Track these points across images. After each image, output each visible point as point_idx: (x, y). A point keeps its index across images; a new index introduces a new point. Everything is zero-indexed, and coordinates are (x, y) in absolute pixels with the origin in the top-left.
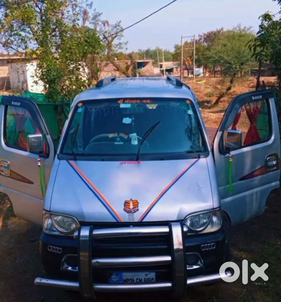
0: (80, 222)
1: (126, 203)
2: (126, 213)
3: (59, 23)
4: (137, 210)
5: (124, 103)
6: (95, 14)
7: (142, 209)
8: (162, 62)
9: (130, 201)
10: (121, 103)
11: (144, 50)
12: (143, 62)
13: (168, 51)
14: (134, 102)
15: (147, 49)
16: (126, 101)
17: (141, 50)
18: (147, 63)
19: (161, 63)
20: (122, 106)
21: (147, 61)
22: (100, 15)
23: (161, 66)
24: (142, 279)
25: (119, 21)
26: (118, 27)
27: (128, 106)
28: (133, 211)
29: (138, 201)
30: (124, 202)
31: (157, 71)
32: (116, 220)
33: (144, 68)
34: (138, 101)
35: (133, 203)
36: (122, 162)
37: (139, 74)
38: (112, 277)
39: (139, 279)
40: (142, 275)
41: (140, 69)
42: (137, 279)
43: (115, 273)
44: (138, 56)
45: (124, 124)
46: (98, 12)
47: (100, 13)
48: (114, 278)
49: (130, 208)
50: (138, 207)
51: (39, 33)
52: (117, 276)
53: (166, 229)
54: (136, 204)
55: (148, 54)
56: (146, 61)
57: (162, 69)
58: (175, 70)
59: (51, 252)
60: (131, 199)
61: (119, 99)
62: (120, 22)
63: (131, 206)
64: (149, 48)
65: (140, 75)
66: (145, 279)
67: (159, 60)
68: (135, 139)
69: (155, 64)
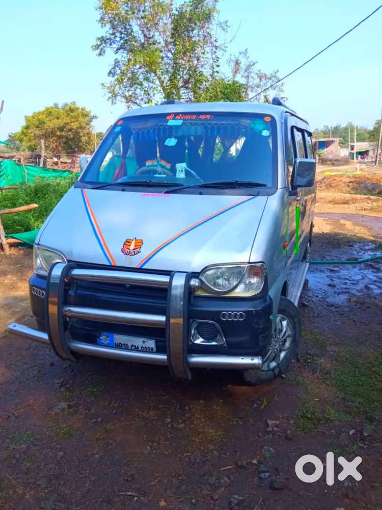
0: (67, 260)
1: (128, 242)
2: (123, 254)
3: (193, 71)
4: (138, 252)
5: (174, 119)
6: (247, 64)
7: (145, 252)
8: (354, 142)
9: (133, 240)
10: (170, 119)
11: (332, 127)
12: (327, 142)
13: (365, 128)
14: (187, 117)
15: (335, 126)
16: (177, 117)
17: (327, 127)
18: (333, 142)
19: (352, 144)
20: (171, 123)
21: (333, 139)
22: (254, 64)
23: (352, 148)
24: (138, 347)
25: (275, 71)
26: (273, 79)
27: (178, 122)
28: (133, 253)
29: (143, 241)
30: (125, 241)
31: (344, 153)
32: (110, 262)
33: (328, 148)
34: (194, 117)
35: (135, 243)
36: (144, 193)
37: (319, 156)
38: (101, 338)
39: (135, 346)
40: (138, 341)
41: (320, 150)
42: (132, 346)
43: (105, 333)
44: (322, 134)
45: (166, 146)
46: (253, 61)
47: (254, 61)
48: (103, 338)
49: (129, 249)
50: (141, 247)
51: (167, 83)
52: (108, 337)
53: (166, 279)
54: (139, 244)
55: (336, 131)
56: (331, 139)
57: (352, 152)
58: (371, 153)
59: (35, 295)
60: (135, 238)
61: (169, 114)
62: (277, 71)
63: (132, 247)
64: (339, 124)
65: (320, 158)
66: (142, 347)
67: (349, 140)
68: (182, 171)
69: (343, 144)
